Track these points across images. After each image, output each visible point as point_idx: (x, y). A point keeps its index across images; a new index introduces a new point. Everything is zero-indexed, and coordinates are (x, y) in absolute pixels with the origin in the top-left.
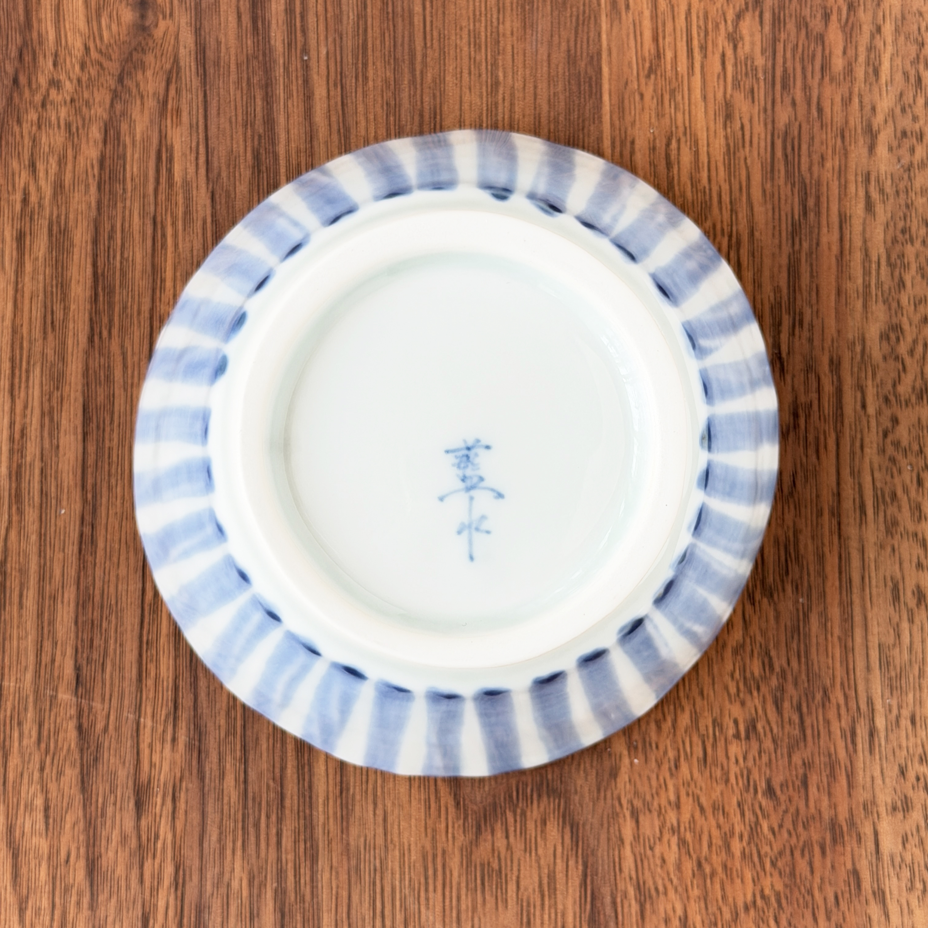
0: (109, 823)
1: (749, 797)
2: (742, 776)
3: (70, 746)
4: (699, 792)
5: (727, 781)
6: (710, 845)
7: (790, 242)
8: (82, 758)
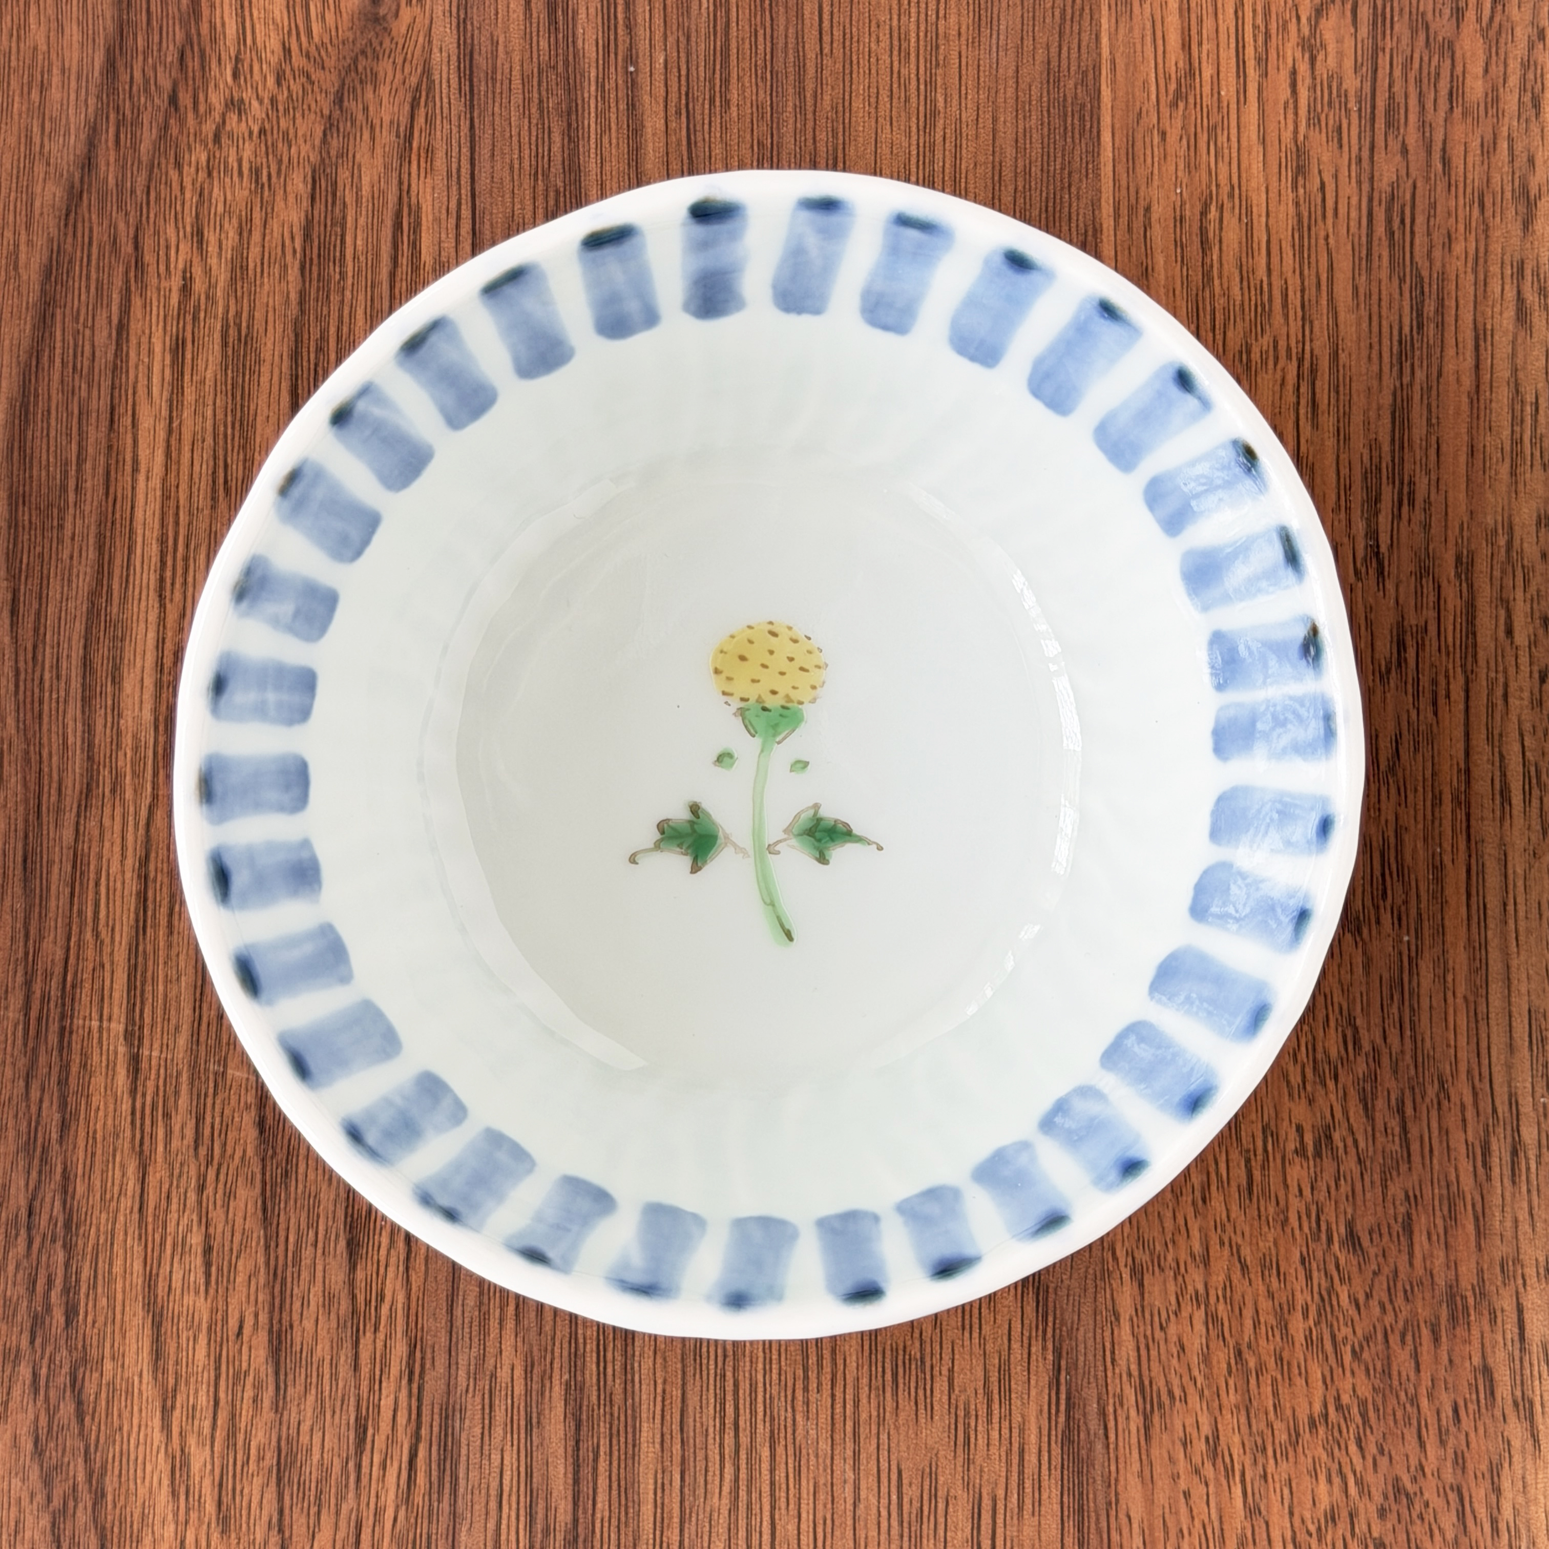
0: (305, 1275)
1: (1319, 1249)
2: (1309, 1216)
3: (244, 1151)
4: (1240, 1241)
5: (1285, 1222)
6: (1256, 1324)
7: (1396, 369)
8: (264, 1174)
